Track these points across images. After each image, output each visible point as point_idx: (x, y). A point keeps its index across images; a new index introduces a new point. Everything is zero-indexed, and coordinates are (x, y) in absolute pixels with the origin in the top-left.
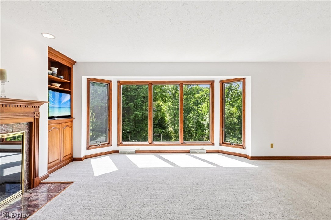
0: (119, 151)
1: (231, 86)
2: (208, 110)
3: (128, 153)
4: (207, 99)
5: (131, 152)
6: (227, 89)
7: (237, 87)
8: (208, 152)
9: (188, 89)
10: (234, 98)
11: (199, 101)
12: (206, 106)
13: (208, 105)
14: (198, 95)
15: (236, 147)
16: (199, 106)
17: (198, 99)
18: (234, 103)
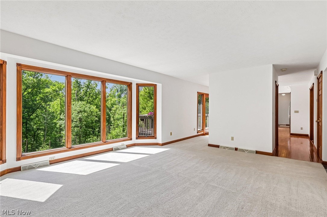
0: (20, 167)
1: (89, 84)
2: (61, 108)
3: (38, 167)
4: (60, 95)
5: (42, 165)
6: (85, 87)
7: (95, 86)
8: (128, 146)
9: (34, 81)
10: (92, 97)
11: (50, 97)
12: (59, 103)
13: (61, 103)
14: (47, 90)
15: (149, 139)
16: (48, 103)
17: (47, 94)
18: (92, 101)
